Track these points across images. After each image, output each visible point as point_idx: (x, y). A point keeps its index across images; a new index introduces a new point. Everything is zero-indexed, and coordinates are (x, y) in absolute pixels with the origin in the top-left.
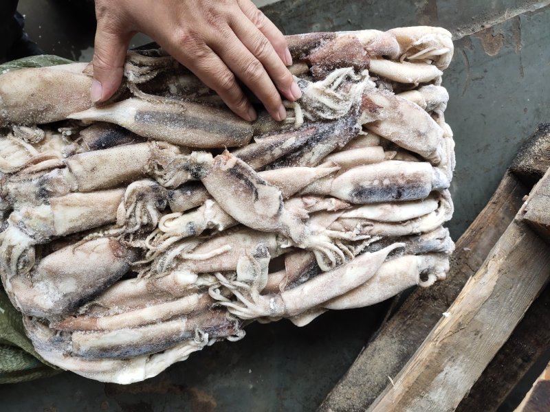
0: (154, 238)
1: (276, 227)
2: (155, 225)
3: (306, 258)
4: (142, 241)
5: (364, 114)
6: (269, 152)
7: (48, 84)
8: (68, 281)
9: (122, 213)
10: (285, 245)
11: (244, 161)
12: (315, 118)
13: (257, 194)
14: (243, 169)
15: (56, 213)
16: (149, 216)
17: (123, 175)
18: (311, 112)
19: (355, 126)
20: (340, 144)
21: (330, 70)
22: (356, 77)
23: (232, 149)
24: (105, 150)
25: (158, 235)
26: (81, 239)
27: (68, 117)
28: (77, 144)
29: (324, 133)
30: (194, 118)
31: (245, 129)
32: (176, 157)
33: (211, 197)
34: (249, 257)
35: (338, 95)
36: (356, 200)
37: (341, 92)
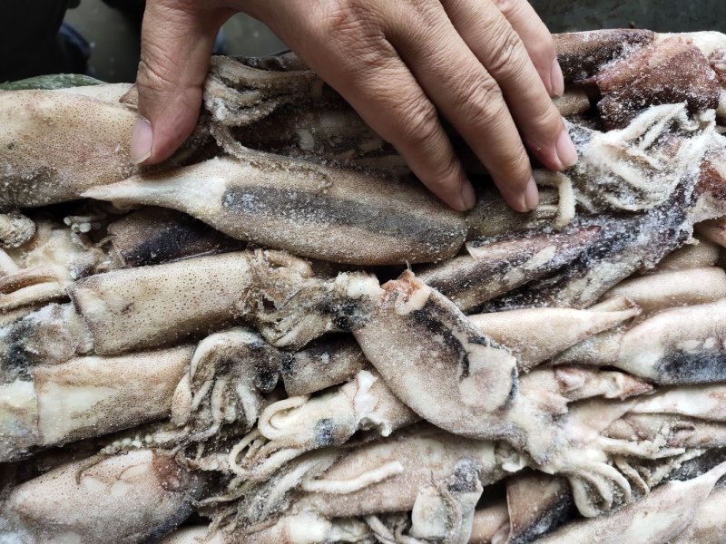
0: (246, 449)
1: (500, 432)
2: (251, 424)
3: (551, 490)
4: (221, 457)
5: (701, 201)
6: (497, 277)
7: (45, 123)
8: (66, 539)
9: (184, 399)
10: (512, 466)
11: (444, 293)
12: (599, 207)
13: (466, 363)
14: (443, 311)
16: (240, 407)
17: (191, 320)
18: (593, 195)
19: (681, 227)
20: (647, 263)
21: (639, 108)
22: (690, 123)
23: (420, 268)
24: (156, 267)
25: (257, 444)
27: (83, 195)
28: (100, 251)
29: (615, 239)
30: (347, 202)
31: (449, 228)
32: (305, 285)
33: (369, 366)
34: (439, 490)
35: (653, 161)
36: (666, 378)
37: (660, 153)
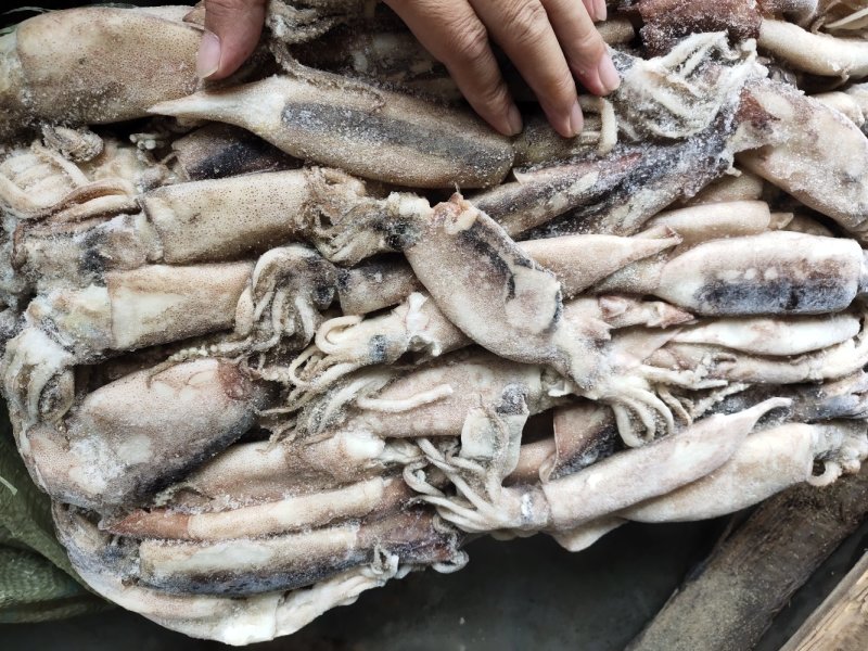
0: (304, 364)
1: (546, 354)
2: (309, 338)
3: (595, 419)
4: (281, 370)
5: (741, 130)
6: (541, 202)
7: (113, 39)
8: (137, 442)
9: (246, 310)
10: (556, 392)
11: (492, 217)
12: (642, 136)
13: (512, 284)
14: (490, 232)
15: (118, 303)
16: (298, 320)
17: (253, 233)
18: (634, 121)
19: (721, 155)
20: (686, 191)
21: (681, 36)
22: (730, 52)
23: (469, 193)
24: (220, 180)
25: (314, 359)
26: (165, 358)
27: (149, 111)
28: (165, 168)
29: (656, 166)
30: (399, 122)
31: (496, 152)
32: (359, 202)
33: (421, 288)
34: (487, 411)
35: (693, 88)
36: (707, 308)
37: (700, 81)
